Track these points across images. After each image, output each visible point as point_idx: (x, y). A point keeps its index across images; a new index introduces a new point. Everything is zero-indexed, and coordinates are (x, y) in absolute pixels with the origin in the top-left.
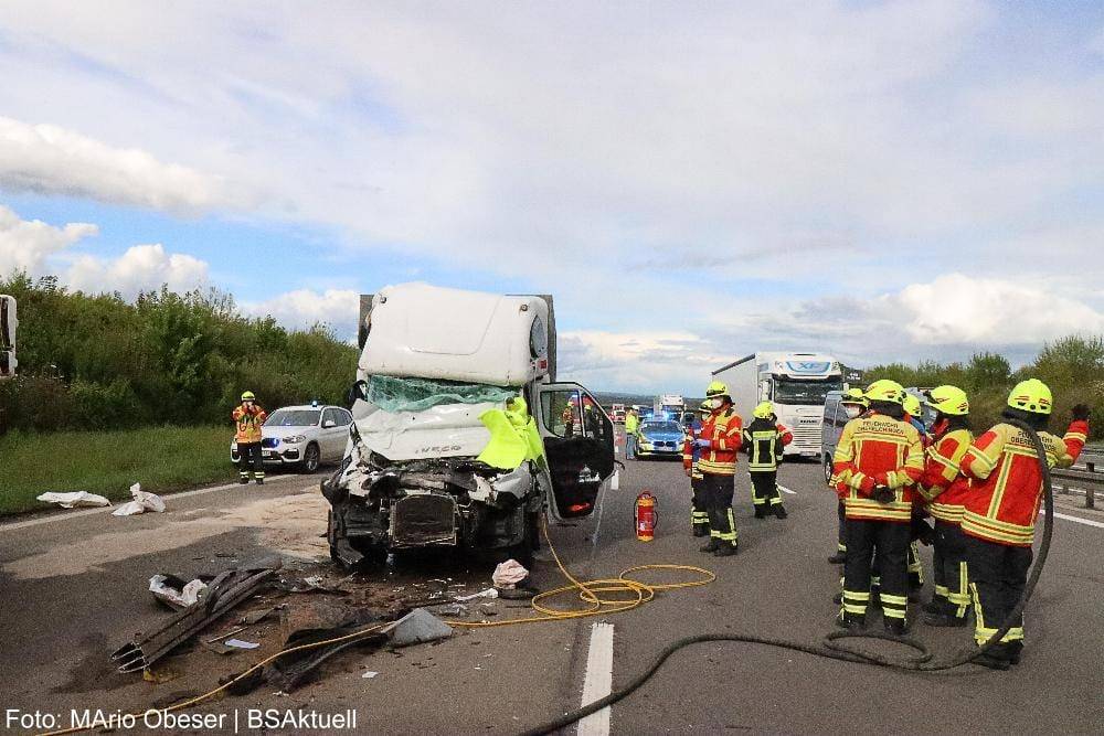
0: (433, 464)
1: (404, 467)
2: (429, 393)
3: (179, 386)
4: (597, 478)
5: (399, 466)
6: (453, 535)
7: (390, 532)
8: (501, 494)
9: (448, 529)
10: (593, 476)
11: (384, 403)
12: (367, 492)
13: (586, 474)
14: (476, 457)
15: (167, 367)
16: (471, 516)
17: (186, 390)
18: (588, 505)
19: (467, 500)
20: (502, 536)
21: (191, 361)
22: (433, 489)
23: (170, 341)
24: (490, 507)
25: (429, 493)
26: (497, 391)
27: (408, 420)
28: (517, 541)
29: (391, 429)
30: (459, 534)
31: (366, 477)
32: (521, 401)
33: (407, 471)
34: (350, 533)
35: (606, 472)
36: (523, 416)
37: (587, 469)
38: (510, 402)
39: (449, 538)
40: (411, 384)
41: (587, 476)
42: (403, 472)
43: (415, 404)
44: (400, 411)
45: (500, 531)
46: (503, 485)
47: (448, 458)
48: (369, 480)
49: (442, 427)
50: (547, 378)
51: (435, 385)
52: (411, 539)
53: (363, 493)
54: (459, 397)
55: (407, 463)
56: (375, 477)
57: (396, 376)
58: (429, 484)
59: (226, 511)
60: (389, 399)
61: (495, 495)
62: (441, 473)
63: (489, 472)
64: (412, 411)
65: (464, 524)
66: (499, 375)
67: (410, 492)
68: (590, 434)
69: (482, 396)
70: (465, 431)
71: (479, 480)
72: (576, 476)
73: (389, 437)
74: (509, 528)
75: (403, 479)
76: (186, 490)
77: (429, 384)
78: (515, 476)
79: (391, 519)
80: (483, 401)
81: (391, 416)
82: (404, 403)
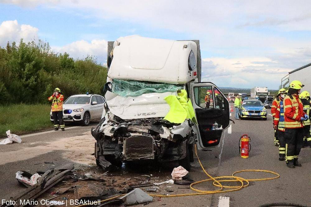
0: (143, 121)
1: (129, 123)
3: (26, 86)
4: (221, 128)
5: (127, 122)
6: (153, 154)
7: (123, 153)
8: (175, 135)
9: (150, 152)
10: (219, 127)
11: (120, 93)
12: (113, 134)
13: (216, 126)
14: (163, 118)
15: (21, 77)
16: (161, 146)
17: (30, 88)
18: (216, 141)
19: (159, 138)
20: (176, 155)
21: (31, 74)
22: (143, 133)
23: (22, 65)
24: (170, 141)
25: (141, 135)
26: (173, 86)
27: (131, 101)
28: (182, 158)
29: (123, 105)
30: (155, 154)
31: (112, 127)
32: (184, 91)
33: (131, 124)
34: (105, 153)
35: (226, 125)
36: (185, 98)
37: (216, 124)
38: (179, 92)
39: (150, 156)
40: (132, 84)
41: (216, 127)
42: (129, 125)
43: (134, 93)
44: (127, 96)
45: (175, 153)
46: (176, 131)
47: (150, 118)
48: (113, 129)
49: (147, 104)
50: (197, 80)
51: (144, 84)
52: (133, 156)
53: (110, 135)
54: (155, 90)
55: (130, 121)
56: (116, 127)
57: (125, 80)
58: (141, 130)
60: (122, 91)
61: (172, 136)
62: (147, 125)
63: (169, 125)
64: (132, 96)
65: (158, 149)
66: (174, 80)
67: (132, 134)
68: (218, 107)
69: (166, 89)
70: (157, 106)
71: (165, 128)
72: (211, 127)
73: (122, 109)
74: (179, 151)
75: (129, 128)
77: (141, 83)
79: (124, 147)
80: (167, 91)
81: (123, 99)
82: (129, 93)
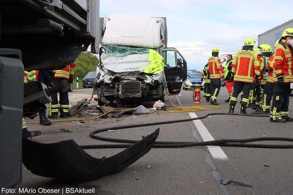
2: (127, 51)
4: (181, 81)
5: (120, 74)
6: (140, 94)
7: (120, 93)
8: (155, 81)
9: (139, 92)
11: (111, 54)
12: (111, 82)
13: (178, 79)
16: (146, 87)
18: (178, 89)
19: (144, 83)
24: (151, 85)
27: (120, 60)
29: (114, 63)
30: (142, 93)
31: (109, 77)
33: (123, 75)
34: (105, 95)
35: (184, 79)
37: (178, 78)
40: (121, 48)
41: (178, 80)
43: (122, 54)
44: (117, 57)
45: (155, 93)
46: (155, 78)
47: (135, 71)
48: (111, 78)
49: (131, 62)
50: (164, 46)
51: (129, 48)
52: (127, 95)
53: (109, 82)
54: (137, 52)
55: (122, 73)
56: (113, 77)
57: (115, 45)
58: (131, 79)
60: (113, 53)
61: (153, 81)
62: (134, 75)
64: (121, 57)
65: (144, 90)
66: (151, 45)
67: (125, 81)
68: (179, 66)
69: (144, 52)
70: (139, 63)
71: (148, 77)
72: (175, 80)
73: (114, 65)
74: (157, 92)
75: (122, 77)
77: (127, 47)
78: (159, 76)
79: (120, 89)
81: (114, 58)
82: (118, 54)
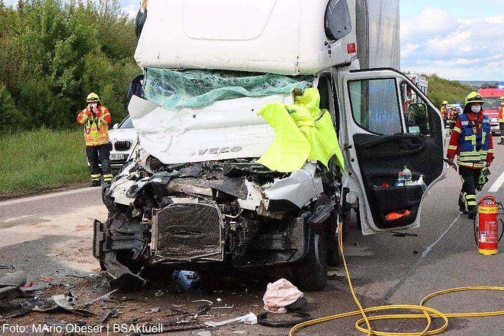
0: (206, 168)
1: (175, 172)
2: (208, 86)
4: (420, 182)
5: (170, 171)
6: (220, 250)
7: (152, 245)
8: (272, 202)
9: (214, 243)
10: (415, 178)
11: (162, 100)
12: (133, 200)
13: (406, 177)
16: (239, 228)
18: (408, 212)
19: (235, 209)
20: (279, 251)
22: (201, 197)
24: (261, 217)
25: (196, 201)
26: (286, 81)
27: (187, 118)
28: (297, 257)
29: (171, 129)
30: (226, 247)
31: (132, 183)
32: (313, 94)
33: (177, 177)
34: (117, 246)
37: (407, 171)
38: (297, 93)
39: (215, 253)
40: (189, 77)
41: (406, 178)
42: (173, 178)
43: (194, 100)
44: (180, 108)
45: (278, 245)
46: (276, 192)
47: (222, 161)
48: (134, 188)
49: (226, 126)
50: (356, 64)
51: (217, 77)
52: (174, 254)
53: (128, 201)
54: (241, 90)
55: (179, 167)
56: (141, 184)
57: (173, 69)
58: (198, 190)
59: (45, 218)
60: (168, 95)
61: (267, 204)
62: (215, 178)
63: (265, 177)
64: (192, 107)
65: (231, 237)
66: (288, 65)
67: (176, 200)
69: (270, 88)
70: (251, 130)
71: (249, 185)
72: (395, 178)
73: (169, 137)
74: (287, 241)
75: (171, 185)
76: (31, 195)
77: (209, 76)
78: (294, 182)
79: (154, 231)
80: (271, 93)
81: (171, 114)
82: (185, 99)
